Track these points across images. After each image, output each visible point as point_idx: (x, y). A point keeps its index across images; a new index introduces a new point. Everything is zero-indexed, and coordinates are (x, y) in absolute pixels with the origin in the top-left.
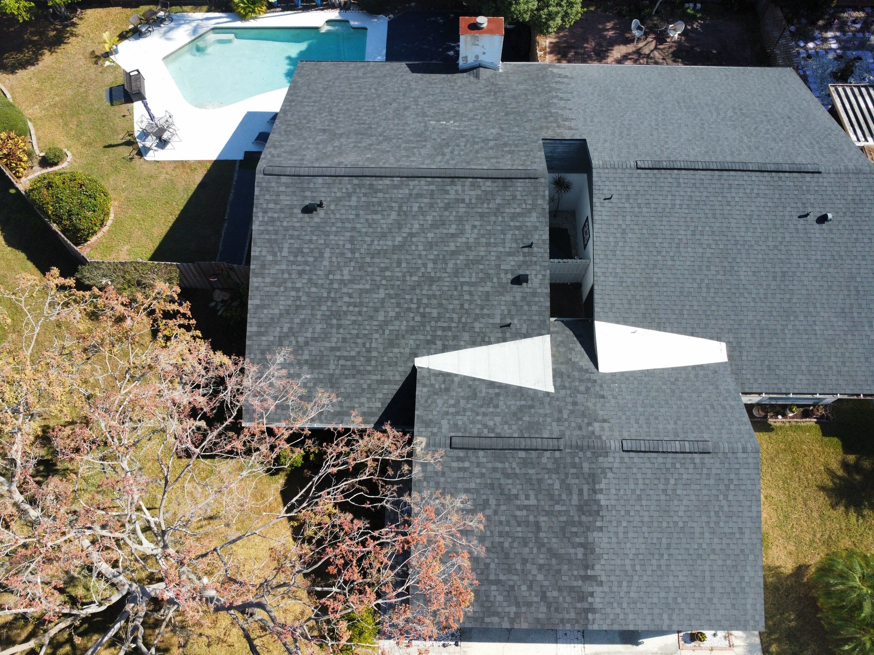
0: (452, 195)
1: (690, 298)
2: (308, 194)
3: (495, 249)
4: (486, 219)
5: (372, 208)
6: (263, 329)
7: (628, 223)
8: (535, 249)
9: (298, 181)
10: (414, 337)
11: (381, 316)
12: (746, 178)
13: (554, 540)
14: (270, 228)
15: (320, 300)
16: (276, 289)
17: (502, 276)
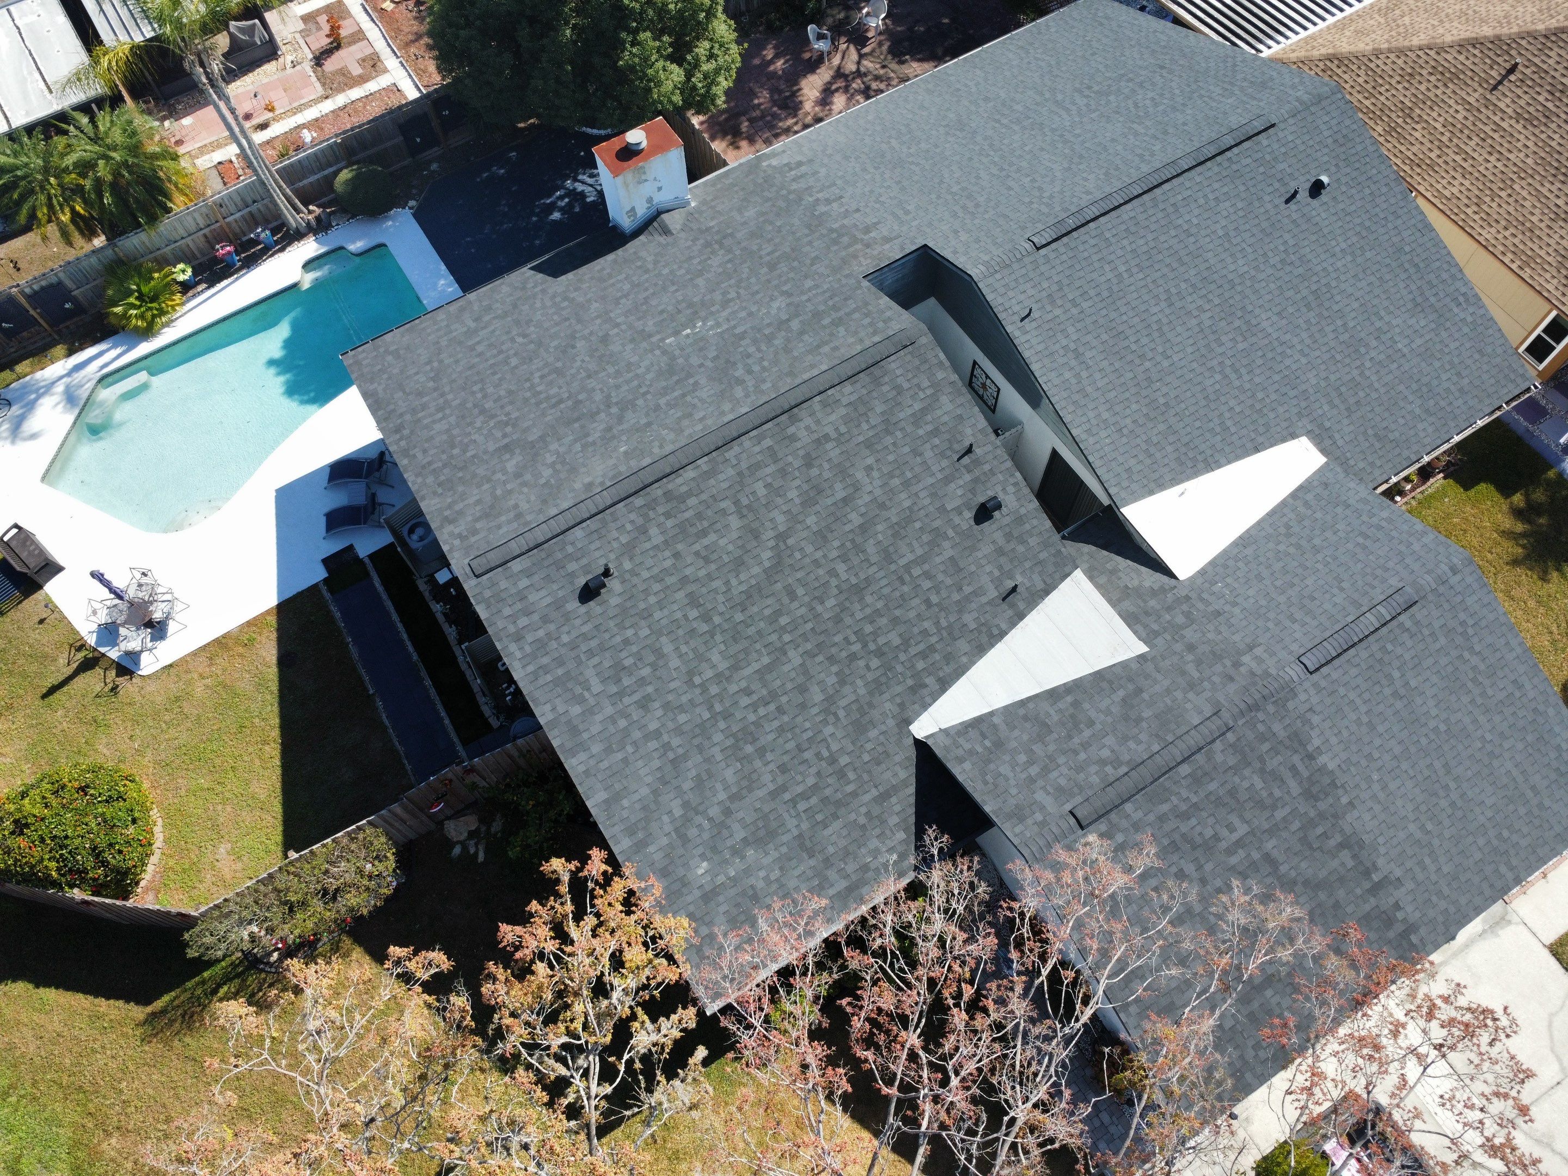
0: (805, 438)
1: (1223, 399)
2: (572, 567)
3: (921, 486)
4: (879, 447)
5: (693, 530)
6: (640, 835)
7: (1074, 337)
8: (978, 451)
9: (543, 555)
10: (887, 696)
11: (817, 695)
12: (1188, 184)
13: (1304, 865)
14: (545, 660)
15: (703, 729)
16: (620, 756)
17: (957, 520)
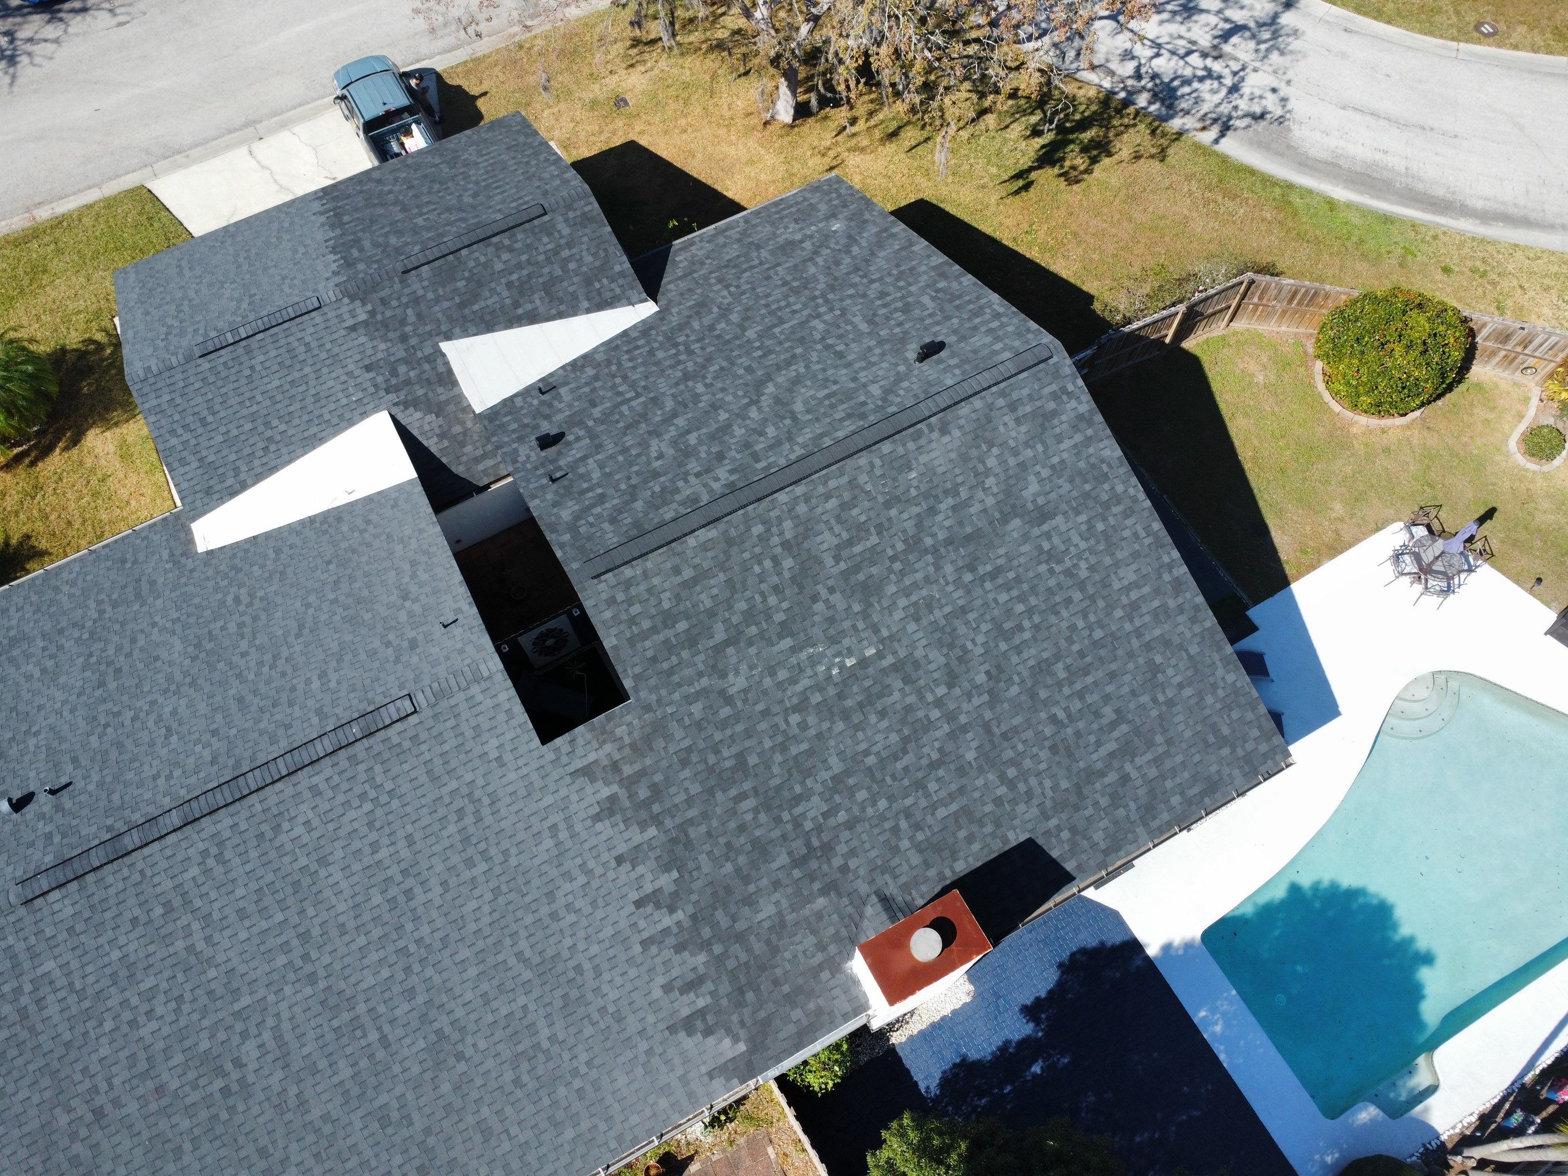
0: (723, 474)
1: (266, 575)
2: (953, 361)
5: (839, 397)
6: (885, 235)
7: (402, 612)
9: (981, 365)
10: (675, 323)
11: (735, 317)
13: (381, 212)
15: (833, 289)
16: (903, 268)
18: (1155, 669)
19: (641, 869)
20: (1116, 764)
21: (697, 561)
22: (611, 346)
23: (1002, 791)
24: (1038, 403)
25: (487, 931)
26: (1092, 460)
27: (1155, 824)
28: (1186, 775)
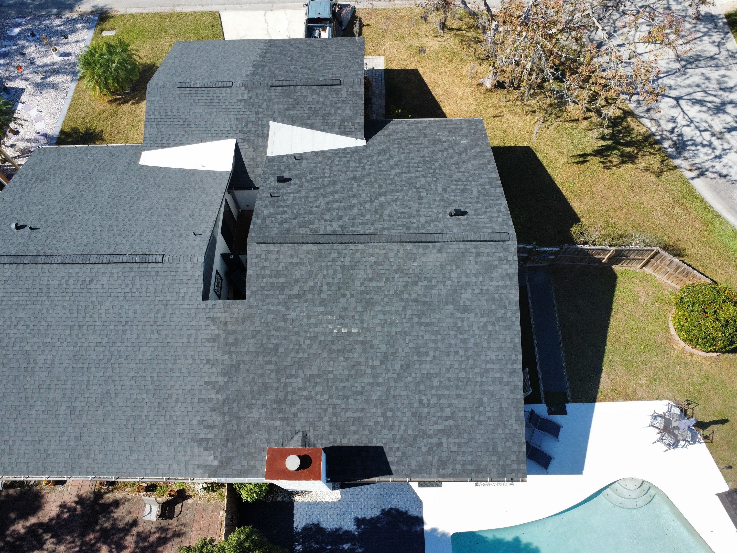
1: (154, 184)
3: (302, 195)
4: (307, 211)
6: (481, 154)
7: (186, 222)
9: (475, 230)
10: (367, 154)
11: (392, 162)
14: (491, 202)
15: (441, 168)
16: (477, 172)
17: (298, 182)
18: (481, 404)
19: (214, 370)
20: (439, 436)
21: (302, 256)
22: (336, 152)
23: (381, 419)
24: (491, 259)
25: (145, 362)
26: (503, 296)
27: (443, 472)
28: (470, 458)
